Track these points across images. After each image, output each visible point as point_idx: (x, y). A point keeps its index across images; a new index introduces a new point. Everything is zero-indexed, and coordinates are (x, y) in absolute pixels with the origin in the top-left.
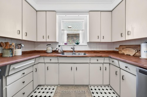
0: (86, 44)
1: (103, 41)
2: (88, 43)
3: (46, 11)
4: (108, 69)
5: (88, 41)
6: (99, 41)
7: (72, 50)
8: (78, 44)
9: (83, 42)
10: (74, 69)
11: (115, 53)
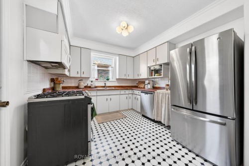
0: (115, 80)
1: (128, 78)
2: (117, 79)
3: (81, 48)
4: (131, 98)
5: (118, 78)
6: (125, 78)
7: (104, 85)
8: (108, 80)
9: (112, 78)
10: (109, 99)
11: (136, 87)
